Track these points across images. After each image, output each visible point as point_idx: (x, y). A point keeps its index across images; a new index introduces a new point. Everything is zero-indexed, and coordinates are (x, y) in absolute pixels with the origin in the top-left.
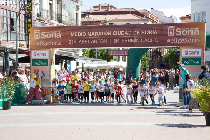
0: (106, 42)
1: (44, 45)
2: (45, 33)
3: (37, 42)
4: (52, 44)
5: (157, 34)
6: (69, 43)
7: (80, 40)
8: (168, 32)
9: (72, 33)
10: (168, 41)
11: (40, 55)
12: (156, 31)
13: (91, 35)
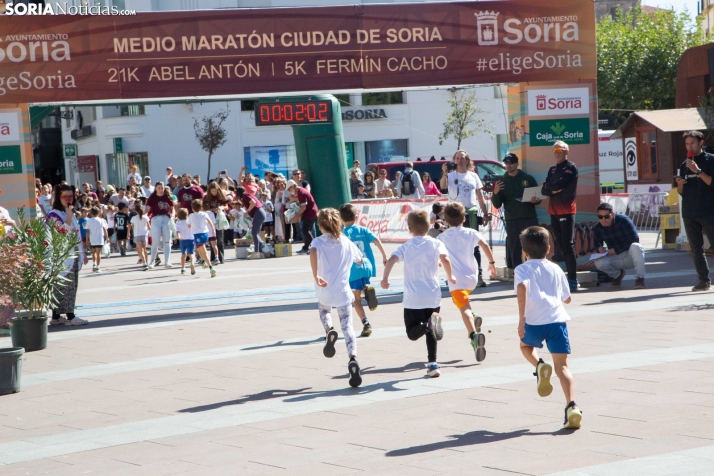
0: (258, 74)
4: (33, 86)
5: (440, 39)
6: (110, 80)
7: (154, 69)
9: (116, 40)
10: (481, 64)
12: (436, 29)
13: (195, 49)
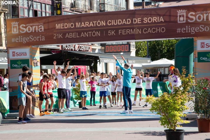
0: (99, 35)
1: (25, 42)
2: (24, 26)
3: (15, 38)
4: (33, 40)
5: (163, 21)
6: (54, 38)
7: (67, 34)
8: (178, 18)
9: (57, 25)
10: (179, 30)
11: (20, 55)
12: (161, 17)
13: (80, 27)
